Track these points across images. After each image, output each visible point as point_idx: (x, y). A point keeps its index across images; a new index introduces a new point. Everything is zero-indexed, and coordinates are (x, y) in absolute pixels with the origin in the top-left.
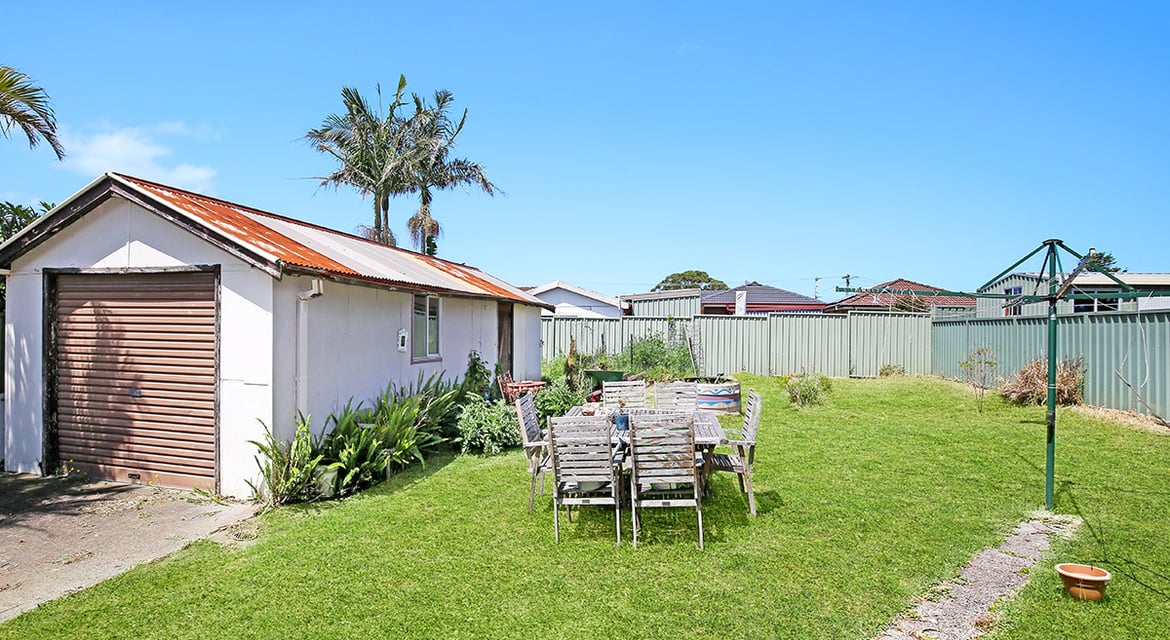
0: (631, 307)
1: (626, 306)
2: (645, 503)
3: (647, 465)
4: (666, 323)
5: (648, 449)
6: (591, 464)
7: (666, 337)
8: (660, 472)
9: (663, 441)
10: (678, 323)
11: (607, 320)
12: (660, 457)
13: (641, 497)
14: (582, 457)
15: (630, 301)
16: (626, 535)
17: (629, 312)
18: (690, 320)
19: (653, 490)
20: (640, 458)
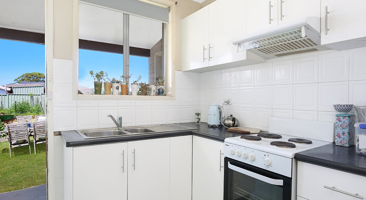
0: (11, 90)
1: (9, 89)
2: (37, 143)
3: (38, 133)
4: (30, 96)
5: (38, 130)
6: (21, 136)
7: (29, 102)
8: (42, 135)
9: (42, 127)
10: (34, 96)
11: (3, 95)
12: (42, 131)
13: (36, 141)
14: (18, 134)
15: (11, 87)
16: (33, 152)
17: (11, 92)
18: (40, 95)
19: (39, 140)
20: (36, 132)
